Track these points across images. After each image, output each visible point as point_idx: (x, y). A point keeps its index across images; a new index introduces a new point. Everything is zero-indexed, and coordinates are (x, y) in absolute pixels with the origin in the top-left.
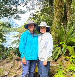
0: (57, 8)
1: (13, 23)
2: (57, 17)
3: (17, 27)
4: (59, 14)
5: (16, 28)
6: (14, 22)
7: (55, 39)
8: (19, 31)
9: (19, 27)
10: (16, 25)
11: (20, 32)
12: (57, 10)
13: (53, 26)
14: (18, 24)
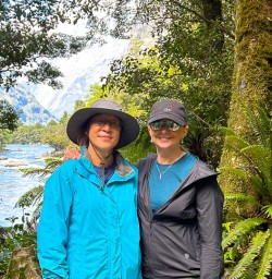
0: (247, 33)
1: (25, 102)
2: (252, 81)
3: (43, 124)
4: (259, 64)
5: (39, 126)
6: (27, 97)
7: (245, 192)
8: (51, 143)
9: (53, 123)
10: (36, 110)
11: (56, 146)
12: (251, 46)
13: (229, 122)
14: (44, 105)
